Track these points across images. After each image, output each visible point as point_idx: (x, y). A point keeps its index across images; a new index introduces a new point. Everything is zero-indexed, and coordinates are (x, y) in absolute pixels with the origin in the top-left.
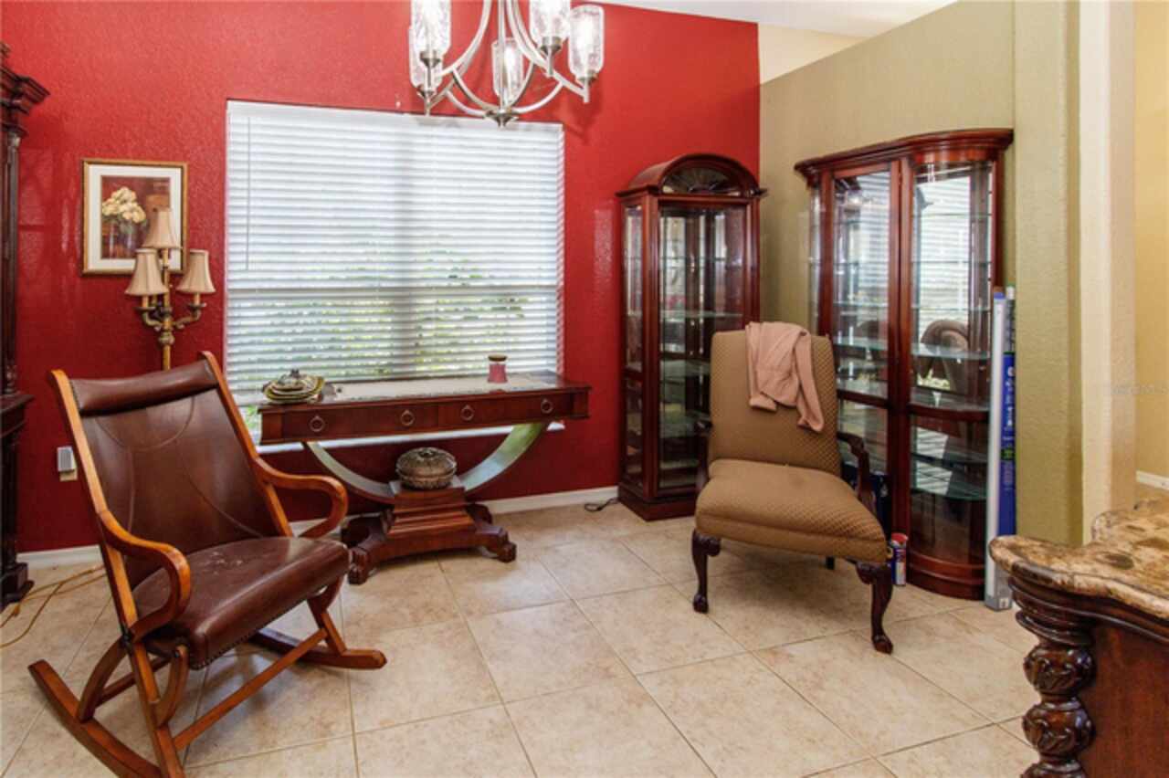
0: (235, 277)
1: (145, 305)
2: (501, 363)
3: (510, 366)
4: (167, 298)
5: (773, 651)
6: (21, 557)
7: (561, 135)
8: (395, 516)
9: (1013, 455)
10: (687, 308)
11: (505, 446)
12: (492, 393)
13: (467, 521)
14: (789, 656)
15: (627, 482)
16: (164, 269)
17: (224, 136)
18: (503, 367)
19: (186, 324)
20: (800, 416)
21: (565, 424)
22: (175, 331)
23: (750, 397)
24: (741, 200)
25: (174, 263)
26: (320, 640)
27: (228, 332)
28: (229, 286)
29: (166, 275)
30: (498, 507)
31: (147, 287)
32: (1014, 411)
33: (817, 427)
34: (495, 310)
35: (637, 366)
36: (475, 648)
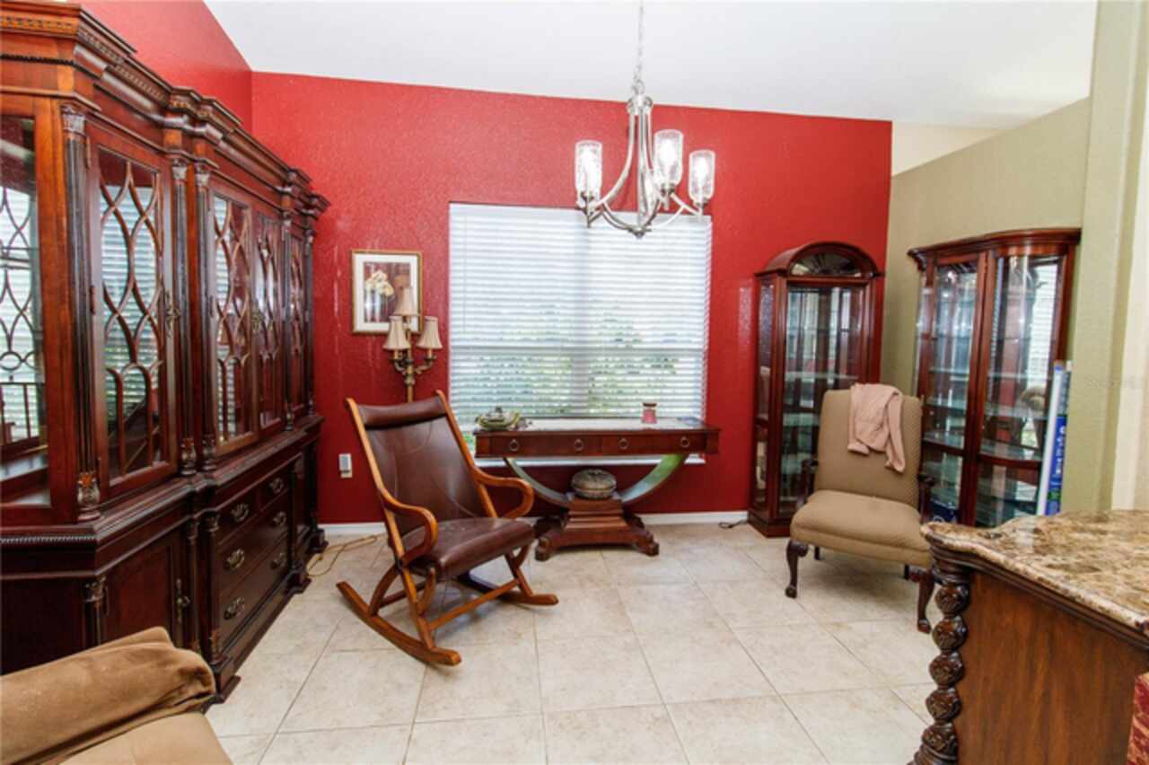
0: (457, 337)
1: (396, 357)
2: (653, 408)
3: (659, 411)
4: (409, 352)
5: (838, 625)
6: (320, 526)
7: (710, 225)
8: (570, 517)
9: (1059, 497)
10: (817, 370)
11: (654, 473)
12: (645, 430)
13: (623, 524)
14: (850, 628)
15: (754, 507)
16: (407, 331)
17: (448, 230)
18: (654, 411)
19: (423, 371)
20: (887, 458)
21: (706, 459)
22: (415, 375)
23: (848, 443)
24: (862, 281)
25: (414, 325)
26: (513, 586)
27: (451, 378)
28: (452, 344)
29: (409, 335)
30: (649, 520)
31: (397, 344)
32: (1062, 462)
33: (900, 468)
34: (653, 367)
35: (765, 417)
36: (621, 603)
